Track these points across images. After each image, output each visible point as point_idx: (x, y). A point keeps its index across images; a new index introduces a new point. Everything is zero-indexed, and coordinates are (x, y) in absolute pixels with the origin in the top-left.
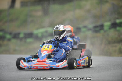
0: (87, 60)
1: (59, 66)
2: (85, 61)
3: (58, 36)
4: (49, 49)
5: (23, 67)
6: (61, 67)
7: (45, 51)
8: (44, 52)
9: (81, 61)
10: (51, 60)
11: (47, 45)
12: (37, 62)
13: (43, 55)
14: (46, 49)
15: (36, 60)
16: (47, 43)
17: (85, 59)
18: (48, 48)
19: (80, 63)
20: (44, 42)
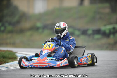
0: (90, 58)
1: (59, 65)
2: (88, 59)
3: (59, 35)
4: (51, 48)
5: (24, 66)
6: (61, 66)
7: (46, 49)
8: (45, 51)
9: (83, 60)
10: (51, 59)
11: (48, 43)
12: (37, 61)
13: (44, 53)
14: (48, 47)
15: (37, 59)
16: (49, 41)
17: (87, 56)
18: (50, 46)
19: (83, 61)
20: (46, 40)
